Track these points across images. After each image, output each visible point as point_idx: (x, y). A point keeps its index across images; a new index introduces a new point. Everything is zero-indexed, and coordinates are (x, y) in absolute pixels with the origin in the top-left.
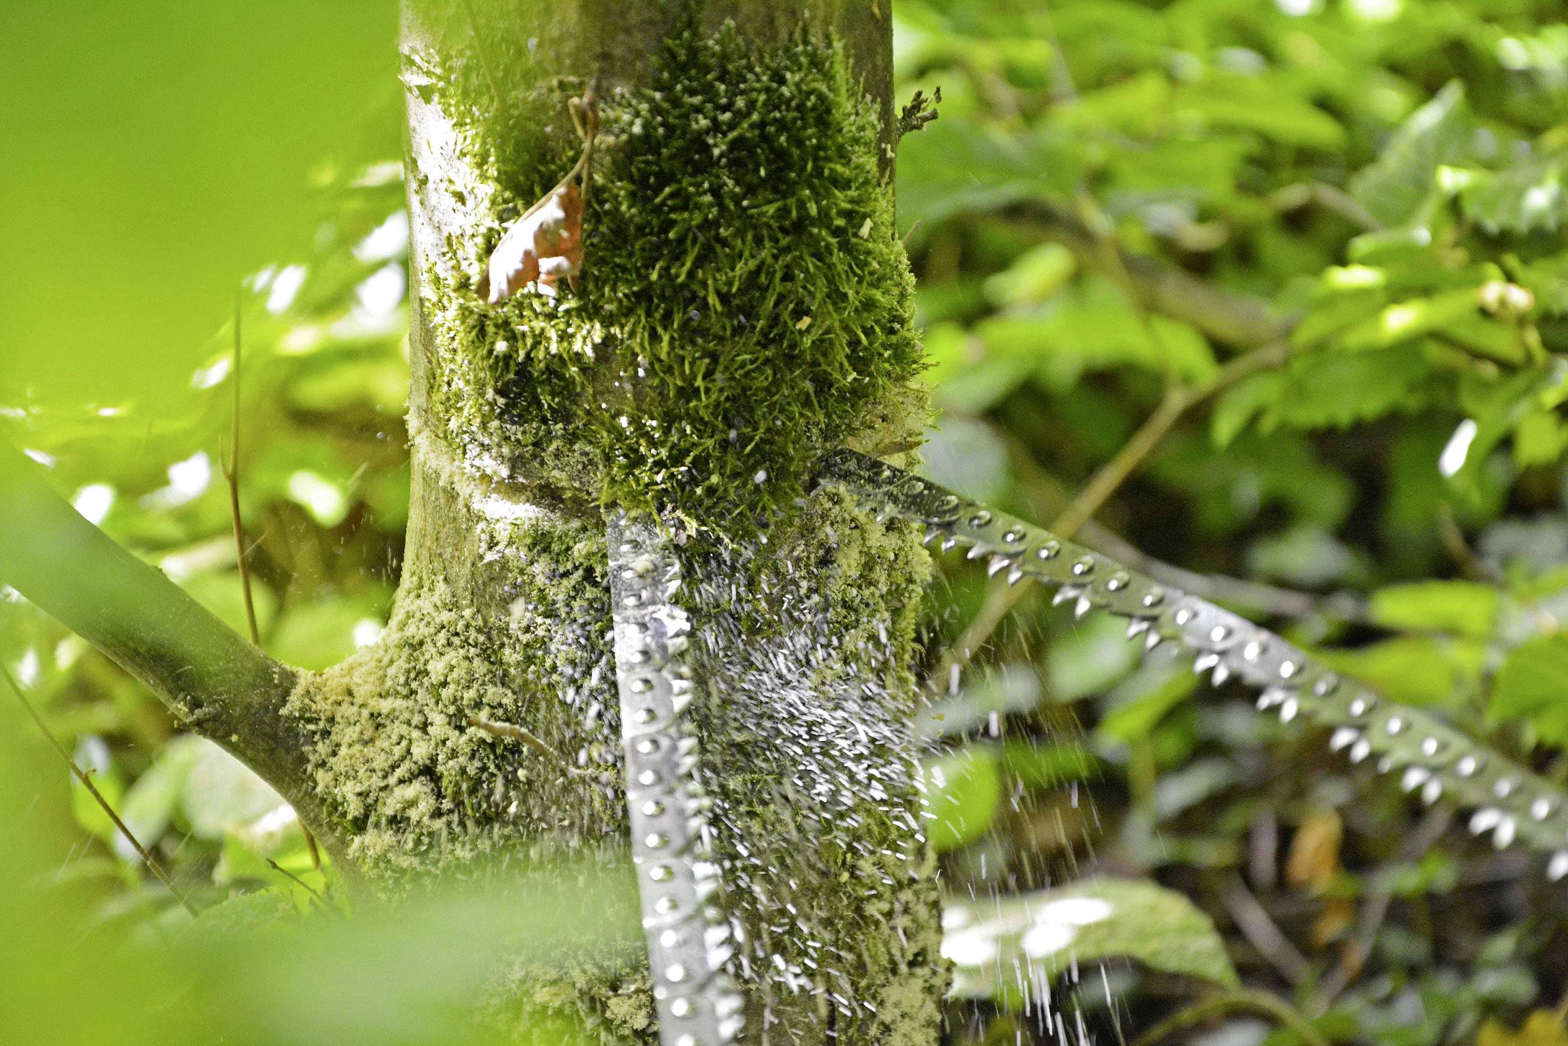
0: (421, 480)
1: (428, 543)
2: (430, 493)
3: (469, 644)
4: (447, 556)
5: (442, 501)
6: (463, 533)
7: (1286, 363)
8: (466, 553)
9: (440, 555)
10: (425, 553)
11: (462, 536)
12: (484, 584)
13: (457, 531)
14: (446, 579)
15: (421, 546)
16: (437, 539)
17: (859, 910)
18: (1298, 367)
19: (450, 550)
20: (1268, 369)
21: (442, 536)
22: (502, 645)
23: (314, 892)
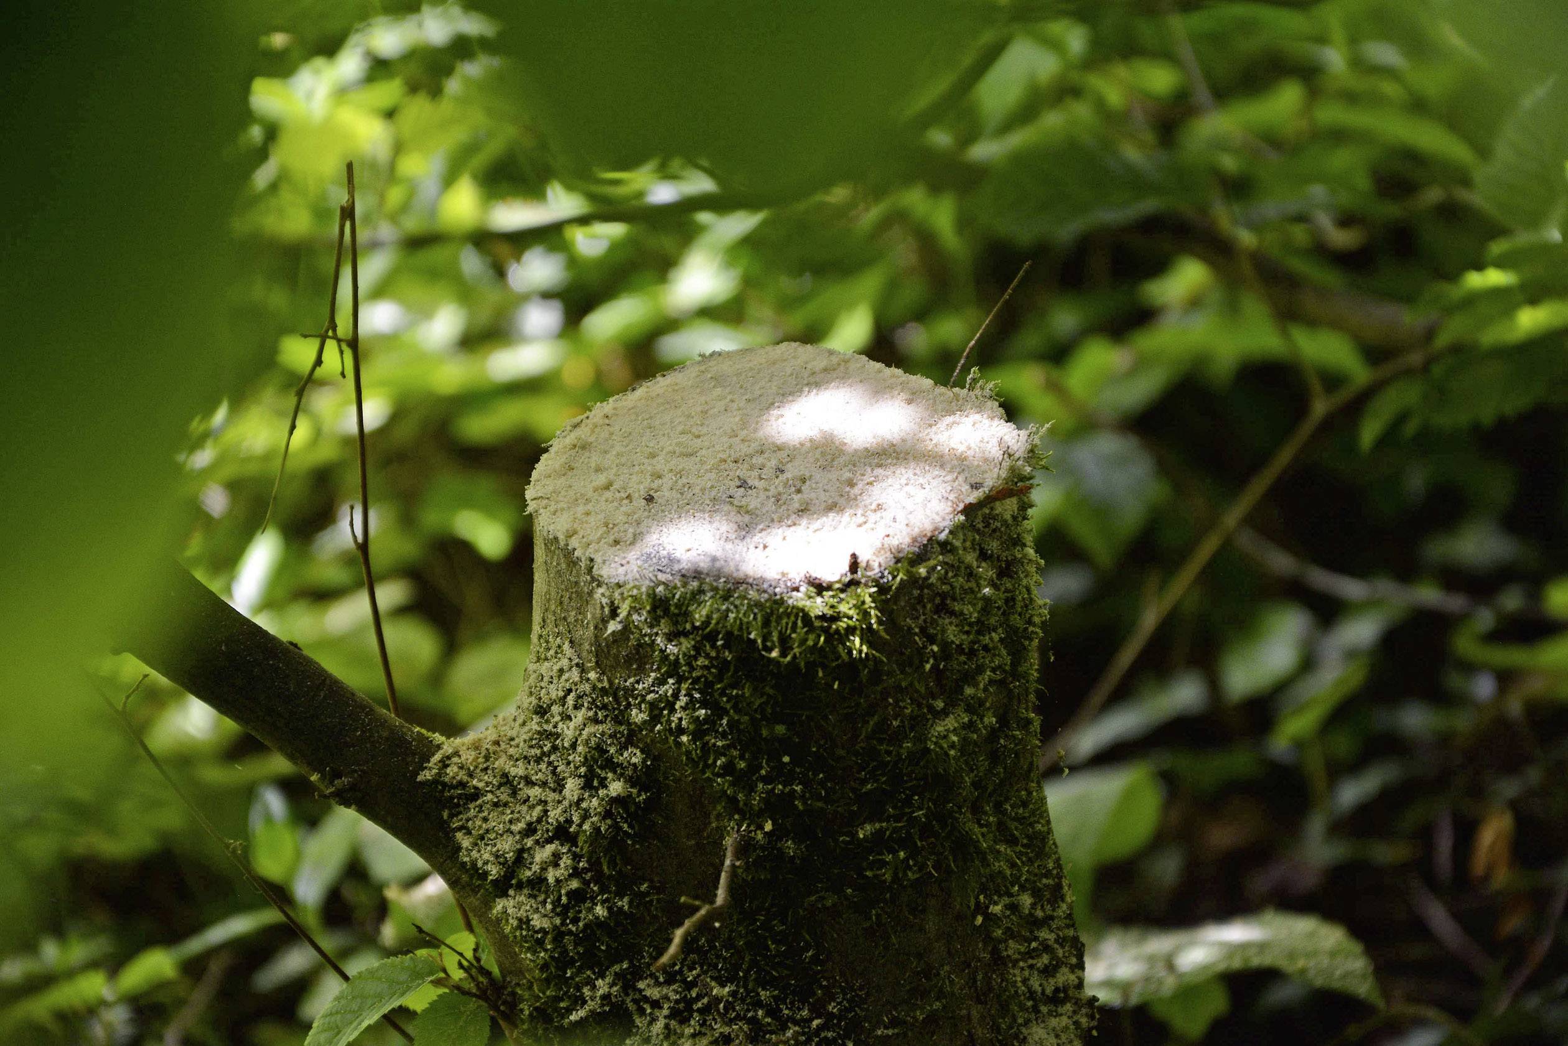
0: (543, 545)
1: (553, 607)
2: (552, 558)
3: (597, 706)
4: (571, 619)
5: (564, 566)
6: (585, 597)
7: (1426, 368)
8: (589, 616)
9: (565, 619)
10: (551, 618)
11: (584, 599)
12: (607, 646)
13: (579, 594)
14: (571, 642)
15: (547, 610)
16: (561, 603)
17: (995, 952)
18: (1437, 370)
19: (573, 613)
20: (1408, 373)
21: (566, 600)
22: (629, 705)
23: (461, 954)
